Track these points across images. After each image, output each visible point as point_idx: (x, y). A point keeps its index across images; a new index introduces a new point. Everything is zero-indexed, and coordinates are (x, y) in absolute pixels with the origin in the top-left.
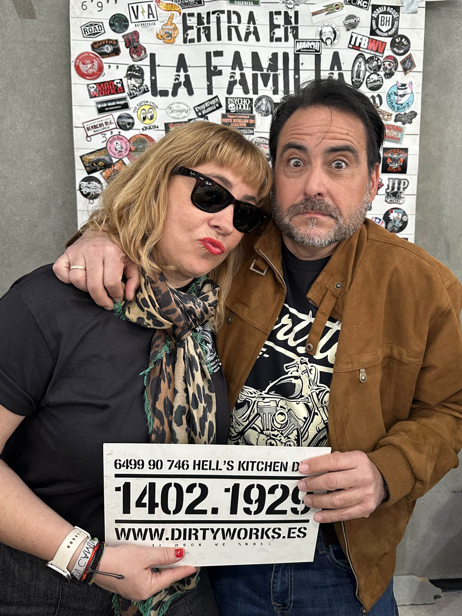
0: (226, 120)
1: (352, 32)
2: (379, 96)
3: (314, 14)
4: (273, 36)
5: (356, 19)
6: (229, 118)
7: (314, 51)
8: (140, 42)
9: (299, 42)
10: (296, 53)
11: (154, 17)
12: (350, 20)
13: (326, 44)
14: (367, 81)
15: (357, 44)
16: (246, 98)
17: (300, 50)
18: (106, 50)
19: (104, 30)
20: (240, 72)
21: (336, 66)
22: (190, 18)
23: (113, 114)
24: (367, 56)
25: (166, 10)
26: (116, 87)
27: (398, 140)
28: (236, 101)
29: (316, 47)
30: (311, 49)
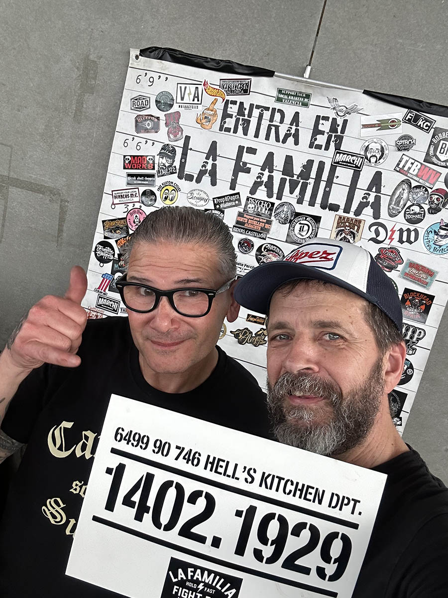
0: (241, 219)
1: (403, 154)
2: (416, 231)
3: (365, 126)
4: (314, 142)
5: (411, 141)
6: (246, 218)
7: (354, 166)
8: (179, 123)
9: (340, 153)
10: (333, 164)
11: (198, 101)
12: (403, 141)
13: (370, 162)
14: (405, 211)
15: (406, 168)
16: (268, 202)
17: (339, 162)
18: (147, 126)
19: (150, 106)
20: (269, 174)
21: (375, 188)
22: (232, 106)
23: (140, 188)
24: (414, 184)
25: (211, 95)
26: (148, 163)
27: (426, 285)
28: (256, 202)
29: (358, 162)
30: (352, 164)
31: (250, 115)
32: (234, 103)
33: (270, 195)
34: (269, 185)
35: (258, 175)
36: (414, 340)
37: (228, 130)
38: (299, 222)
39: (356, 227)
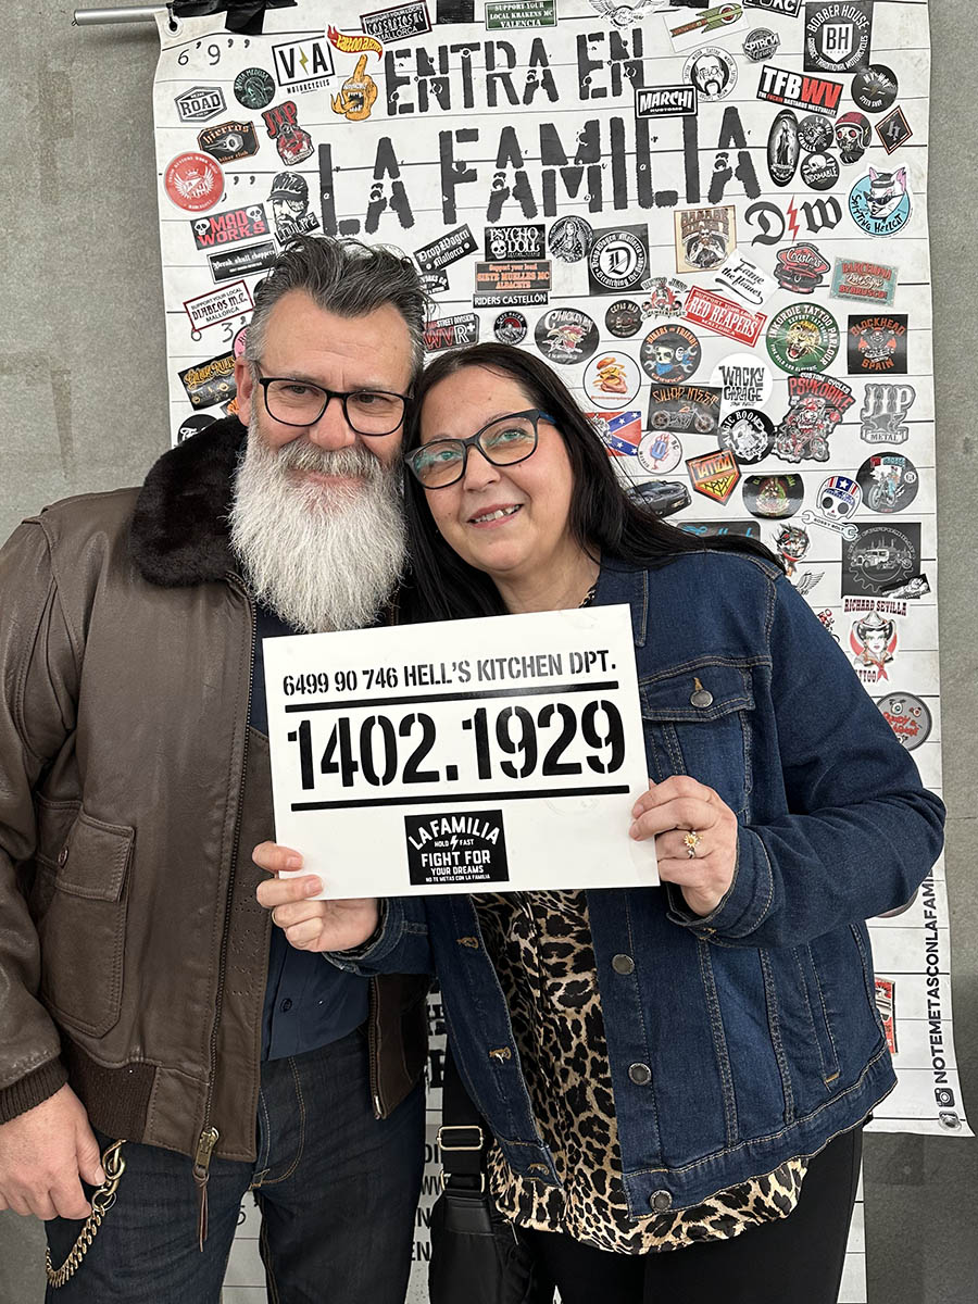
0: (486, 277)
1: (765, 66)
2: (832, 200)
3: (676, 32)
4: (587, 87)
5: (771, 38)
6: (493, 272)
7: (680, 109)
8: (299, 124)
9: (645, 93)
10: (639, 117)
11: (326, 69)
12: (757, 42)
13: (708, 94)
15: (777, 91)
16: (529, 227)
17: (648, 110)
18: (229, 147)
19: (224, 105)
20: (516, 170)
21: (732, 140)
22: (402, 60)
23: (245, 279)
24: (801, 115)
25: (350, 52)
26: (252, 221)
27: (883, 297)
28: (507, 234)
29: (685, 100)
30: (675, 106)
31: (444, 70)
32: (406, 53)
33: (530, 211)
34: (523, 191)
35: (494, 180)
36: (898, 410)
37: (407, 108)
38: (606, 248)
39: (721, 225)
